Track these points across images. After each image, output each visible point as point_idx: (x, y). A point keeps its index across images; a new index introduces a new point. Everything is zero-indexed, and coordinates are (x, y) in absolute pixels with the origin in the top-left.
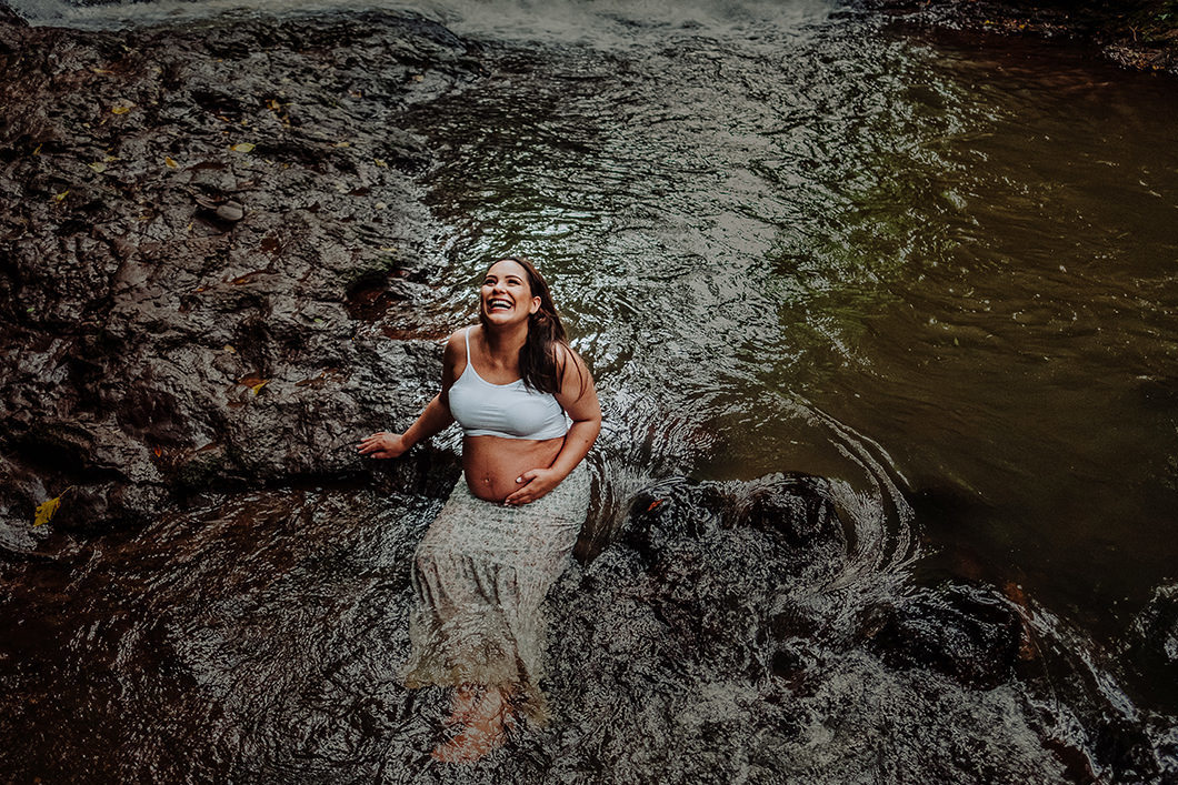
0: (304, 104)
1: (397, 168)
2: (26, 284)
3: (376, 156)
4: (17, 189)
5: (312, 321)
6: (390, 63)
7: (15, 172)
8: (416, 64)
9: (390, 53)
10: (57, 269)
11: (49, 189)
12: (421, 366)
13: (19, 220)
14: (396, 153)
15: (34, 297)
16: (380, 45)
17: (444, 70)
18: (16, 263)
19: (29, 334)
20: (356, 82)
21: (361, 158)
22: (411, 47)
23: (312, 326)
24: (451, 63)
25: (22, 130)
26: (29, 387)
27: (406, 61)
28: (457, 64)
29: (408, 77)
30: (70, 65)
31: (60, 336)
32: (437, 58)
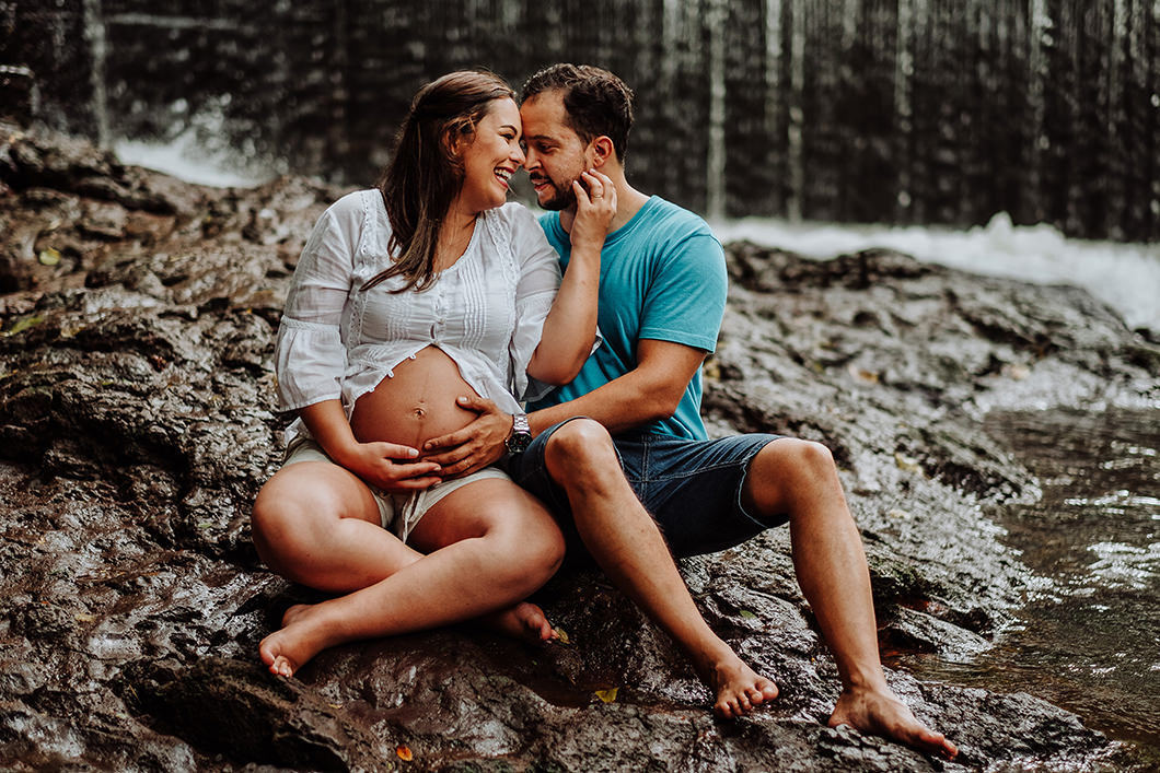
0: (755, 349)
1: (944, 482)
2: (203, 487)
3: (901, 448)
4: (205, 358)
5: (735, 612)
6: (955, 331)
7: (206, 335)
8: (1018, 342)
9: (959, 311)
10: (264, 469)
11: (263, 363)
12: (951, 719)
13: (206, 396)
14: (943, 453)
15: (213, 507)
16: (937, 298)
17: (1083, 365)
18: (192, 454)
19: (194, 561)
20: (868, 354)
21: (868, 446)
22: (1011, 310)
23: (734, 620)
24: (1103, 353)
25: (216, 289)
26: (184, 630)
27: (993, 333)
28: (1115, 354)
29: (994, 366)
30: (297, 232)
31: (247, 571)
32: (1069, 339)
